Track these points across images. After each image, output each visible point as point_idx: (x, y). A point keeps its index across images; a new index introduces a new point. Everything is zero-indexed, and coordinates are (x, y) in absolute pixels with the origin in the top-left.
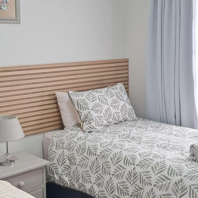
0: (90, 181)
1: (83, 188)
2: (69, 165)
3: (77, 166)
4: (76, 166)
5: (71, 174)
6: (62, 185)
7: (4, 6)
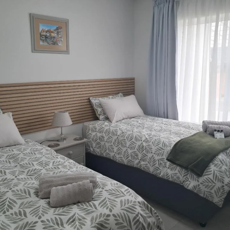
0: (113, 151)
1: (108, 156)
2: (100, 142)
4: (104, 142)
5: (101, 147)
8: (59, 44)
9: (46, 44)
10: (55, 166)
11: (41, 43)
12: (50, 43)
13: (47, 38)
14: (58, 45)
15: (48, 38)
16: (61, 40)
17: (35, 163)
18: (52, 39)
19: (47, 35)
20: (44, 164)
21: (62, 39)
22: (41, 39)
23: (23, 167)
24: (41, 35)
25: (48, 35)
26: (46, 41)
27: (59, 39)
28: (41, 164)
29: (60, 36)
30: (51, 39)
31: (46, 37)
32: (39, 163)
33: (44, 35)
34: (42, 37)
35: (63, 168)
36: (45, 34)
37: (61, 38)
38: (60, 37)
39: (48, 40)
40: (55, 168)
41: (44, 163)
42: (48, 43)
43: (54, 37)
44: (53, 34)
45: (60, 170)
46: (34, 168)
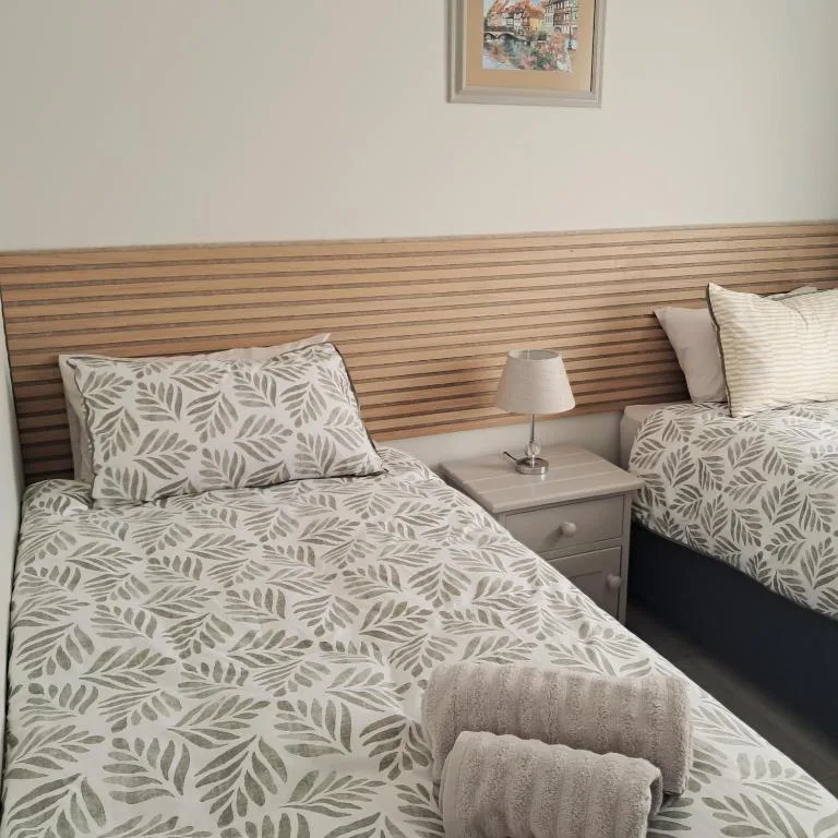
0: (756, 540)
1: (731, 554)
2: (699, 487)
3: (722, 492)
4: (718, 493)
5: (701, 511)
6: (668, 535)
7: (563, 61)
8: (559, 63)
9: (507, 66)
10: (482, 608)
11: (488, 62)
12: (523, 63)
13: (512, 41)
14: (556, 68)
15: (516, 40)
16: (570, 49)
17: (406, 573)
18: (533, 44)
19: (511, 29)
20: (440, 586)
21: (574, 45)
22: (487, 45)
23: (358, 584)
24: (486, 28)
25: (517, 25)
26: (509, 51)
27: (563, 41)
28: (426, 581)
29: (565, 30)
30: (529, 44)
31: (508, 37)
32: (422, 574)
33: (500, 29)
34: (493, 37)
35: (518, 621)
36: (504, 24)
37: (571, 37)
38: (566, 36)
39: (515, 47)
40: (483, 617)
41: (441, 577)
42: (513, 61)
43: (542, 37)
44: (537, 25)
45: (499, 634)
46: (398, 598)
